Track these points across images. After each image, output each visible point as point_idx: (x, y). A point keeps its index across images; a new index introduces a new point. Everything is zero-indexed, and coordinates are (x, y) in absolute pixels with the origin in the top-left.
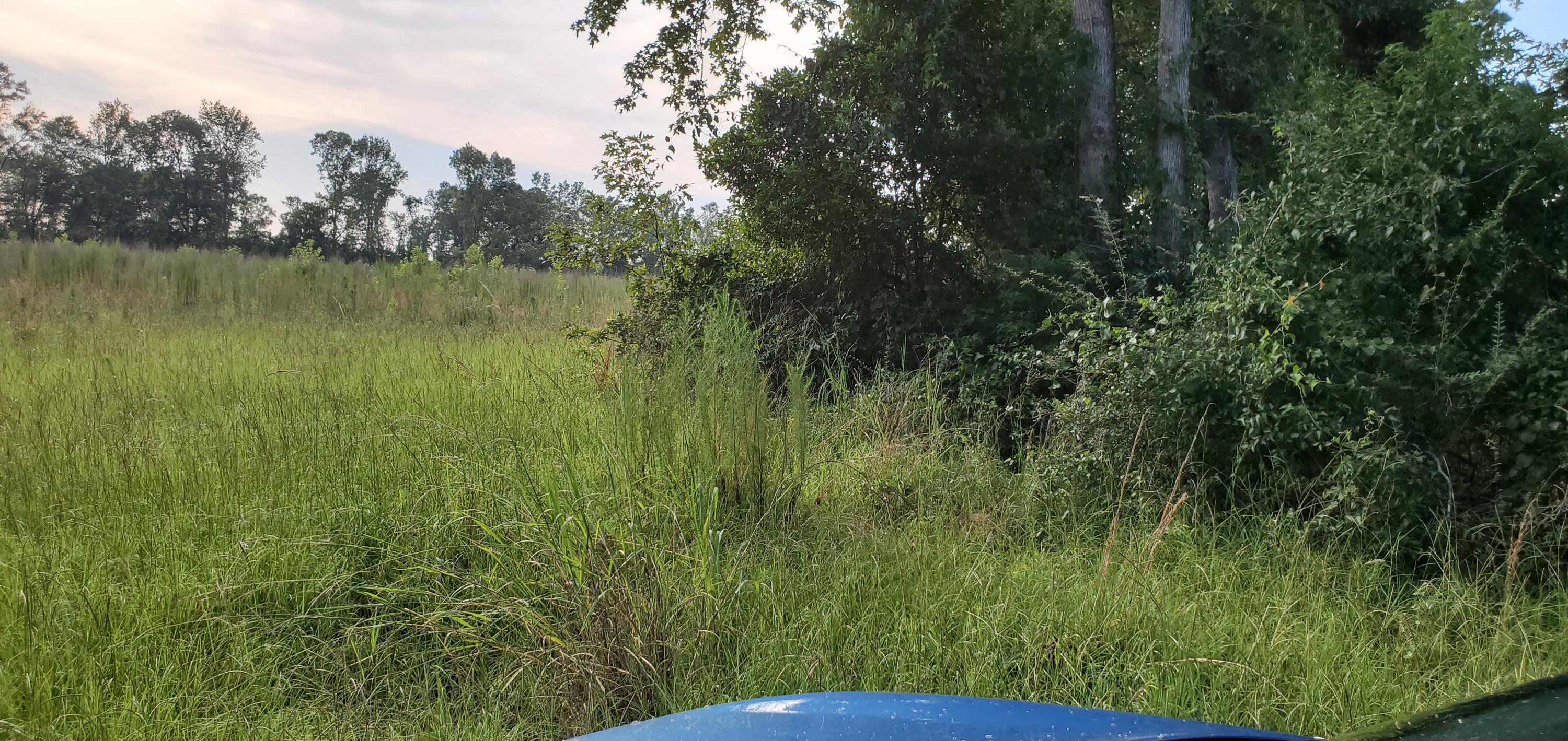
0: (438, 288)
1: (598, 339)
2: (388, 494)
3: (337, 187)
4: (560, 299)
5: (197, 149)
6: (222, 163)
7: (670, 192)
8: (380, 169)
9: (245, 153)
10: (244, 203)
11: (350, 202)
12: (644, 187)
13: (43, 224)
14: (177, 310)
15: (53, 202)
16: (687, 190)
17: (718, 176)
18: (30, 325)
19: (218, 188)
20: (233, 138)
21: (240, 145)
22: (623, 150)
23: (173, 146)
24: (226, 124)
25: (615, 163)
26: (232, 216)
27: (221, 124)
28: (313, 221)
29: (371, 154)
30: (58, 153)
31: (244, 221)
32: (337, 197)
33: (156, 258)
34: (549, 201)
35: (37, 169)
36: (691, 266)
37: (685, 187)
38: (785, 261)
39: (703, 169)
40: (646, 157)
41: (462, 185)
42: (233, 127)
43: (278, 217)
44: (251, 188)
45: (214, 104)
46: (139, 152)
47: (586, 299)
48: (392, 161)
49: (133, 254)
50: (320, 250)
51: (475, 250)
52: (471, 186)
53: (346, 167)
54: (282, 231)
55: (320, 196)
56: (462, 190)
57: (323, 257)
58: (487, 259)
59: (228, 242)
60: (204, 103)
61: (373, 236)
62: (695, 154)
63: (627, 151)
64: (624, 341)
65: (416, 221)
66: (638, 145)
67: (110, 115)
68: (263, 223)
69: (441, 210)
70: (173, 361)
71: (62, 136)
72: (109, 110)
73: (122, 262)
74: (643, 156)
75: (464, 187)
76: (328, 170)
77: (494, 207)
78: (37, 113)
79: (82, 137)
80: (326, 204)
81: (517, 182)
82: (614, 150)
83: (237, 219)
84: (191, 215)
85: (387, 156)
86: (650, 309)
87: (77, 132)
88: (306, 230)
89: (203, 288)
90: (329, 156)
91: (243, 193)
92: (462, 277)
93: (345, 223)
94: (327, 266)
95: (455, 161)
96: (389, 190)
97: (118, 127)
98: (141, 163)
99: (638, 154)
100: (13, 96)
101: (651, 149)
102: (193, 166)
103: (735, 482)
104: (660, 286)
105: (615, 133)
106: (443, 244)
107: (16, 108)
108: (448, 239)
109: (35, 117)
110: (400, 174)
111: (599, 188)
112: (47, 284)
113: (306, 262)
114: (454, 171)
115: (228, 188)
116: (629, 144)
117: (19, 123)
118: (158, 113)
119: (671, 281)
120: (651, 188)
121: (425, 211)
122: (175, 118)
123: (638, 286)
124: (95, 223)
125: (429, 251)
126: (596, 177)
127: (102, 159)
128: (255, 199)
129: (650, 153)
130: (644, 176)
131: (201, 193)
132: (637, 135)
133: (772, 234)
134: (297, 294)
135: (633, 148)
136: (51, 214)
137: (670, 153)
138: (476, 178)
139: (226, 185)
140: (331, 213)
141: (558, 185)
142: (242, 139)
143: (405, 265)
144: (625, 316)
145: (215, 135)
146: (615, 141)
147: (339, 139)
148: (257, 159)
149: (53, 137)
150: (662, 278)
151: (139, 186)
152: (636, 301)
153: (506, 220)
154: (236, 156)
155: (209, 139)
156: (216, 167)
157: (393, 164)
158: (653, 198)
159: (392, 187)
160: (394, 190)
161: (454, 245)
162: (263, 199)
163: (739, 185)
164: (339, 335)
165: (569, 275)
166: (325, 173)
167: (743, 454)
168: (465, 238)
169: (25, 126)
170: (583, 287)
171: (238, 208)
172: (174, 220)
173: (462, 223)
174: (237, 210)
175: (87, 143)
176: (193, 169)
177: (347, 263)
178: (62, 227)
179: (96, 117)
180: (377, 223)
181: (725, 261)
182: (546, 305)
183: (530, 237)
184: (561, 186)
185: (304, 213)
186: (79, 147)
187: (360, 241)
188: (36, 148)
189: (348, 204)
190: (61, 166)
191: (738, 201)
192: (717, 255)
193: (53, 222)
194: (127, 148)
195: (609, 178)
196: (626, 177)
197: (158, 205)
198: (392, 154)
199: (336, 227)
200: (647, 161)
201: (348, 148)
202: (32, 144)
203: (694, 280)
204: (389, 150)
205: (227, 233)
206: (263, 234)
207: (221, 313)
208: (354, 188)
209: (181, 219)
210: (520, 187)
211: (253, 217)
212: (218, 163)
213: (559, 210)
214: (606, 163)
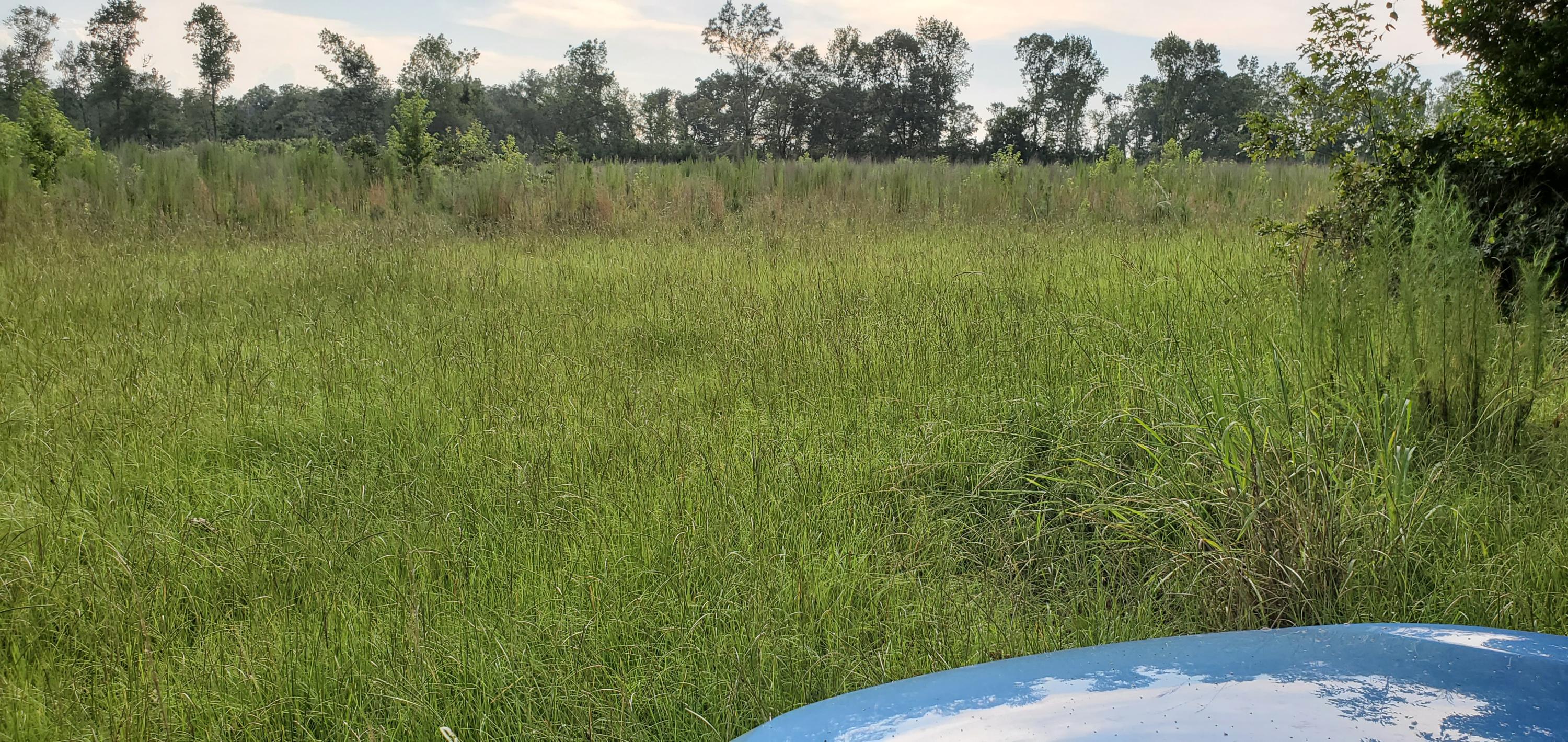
0: (1132, 185)
1: (1292, 236)
2: (1062, 389)
3: (1039, 90)
4: (1262, 191)
5: (913, 64)
6: (935, 76)
7: (1389, 66)
8: (1081, 68)
9: (955, 65)
10: (953, 113)
11: (1051, 104)
12: (1357, 62)
13: (791, 145)
14: (891, 217)
15: (799, 125)
16: (1412, 62)
17: (1452, 42)
18: (777, 235)
19: (931, 100)
20: (944, 51)
21: (951, 57)
22: (1334, 24)
23: (894, 63)
24: (939, 38)
25: (1324, 39)
26: (942, 126)
27: (934, 38)
28: (1016, 125)
29: (1072, 54)
30: (803, 80)
31: (953, 130)
32: (1039, 99)
33: (876, 170)
34: (1257, 86)
35: (789, 94)
36: (1410, 149)
37: (1410, 57)
38: (1538, 136)
39: (1433, 35)
40: (1361, 29)
41: (1164, 77)
42: (945, 40)
43: (984, 124)
44: (960, 98)
45: (929, 19)
46: (865, 72)
47: (1290, 191)
48: (1093, 59)
49: (856, 168)
50: (1019, 154)
51: (1172, 145)
52: (1173, 78)
53: (1048, 69)
54: (987, 138)
55: (1023, 100)
56: (1163, 82)
57: (1022, 161)
58: (1185, 153)
59: (939, 152)
60: (921, 19)
61: (1073, 138)
62: (1424, 18)
63: (1338, 25)
64: (1325, 235)
65: (1114, 119)
66: (1352, 16)
67: (843, 40)
68: (969, 130)
69: (1141, 105)
70: (882, 265)
71: (806, 64)
72: (842, 36)
73: (849, 175)
74: (1358, 28)
75: (1166, 79)
76: (1031, 73)
77: (1196, 98)
78: (787, 46)
79: (821, 63)
80: (1028, 107)
81: (1221, 69)
82: (1323, 25)
83: (946, 128)
84: (908, 128)
85: (1088, 54)
86: (1358, 200)
87: (817, 59)
88: (1008, 135)
89: (913, 196)
90: (1032, 60)
91: (952, 103)
92: (1157, 174)
93: (1045, 126)
94: (1025, 169)
95: (1157, 53)
96: (1089, 90)
97: (849, 51)
98: (867, 82)
99: (1351, 26)
100: (770, 32)
101: (1368, 19)
102: (909, 81)
103: (1443, 396)
104: (1371, 174)
105: (1325, 6)
106: (1141, 140)
107: (772, 42)
108: (1147, 135)
109: (786, 49)
110: (1101, 71)
111: (1305, 69)
112: (791, 198)
113: (1005, 166)
114: (1155, 63)
115: (940, 99)
116: (1342, 16)
117: (775, 56)
118: (882, 34)
119: (1384, 167)
120: (1366, 63)
121: (1124, 108)
122: (896, 37)
123: (1345, 175)
124: (830, 141)
125: (1127, 149)
126: (1302, 56)
127: (837, 82)
128: (964, 108)
129: (1367, 23)
130: (1358, 51)
131: (916, 106)
132: (1352, 5)
133: (1522, 105)
134: (996, 198)
135: (1346, 20)
136: (798, 136)
137: (1392, 21)
138: (1177, 69)
139: (937, 96)
140: (1032, 117)
141: (1266, 69)
142: (953, 51)
143: (1100, 164)
144: (1327, 209)
145: (929, 50)
146: (1324, 15)
147: (1042, 41)
148: (966, 68)
149: (799, 66)
150: (1373, 165)
151: (865, 104)
152: (1342, 191)
153: (1208, 111)
154: (947, 68)
155: (924, 53)
156: (930, 79)
157: (1093, 62)
158: (1368, 75)
159: (1092, 85)
160: (1094, 88)
161: (1152, 141)
162: (971, 108)
163: (1478, 51)
164: (1030, 237)
165: (1273, 167)
166: (1028, 77)
167: (1454, 362)
168: (1164, 131)
169: (779, 58)
170: (1288, 179)
171: (948, 118)
172: (893, 134)
173: (1162, 118)
174: (947, 119)
175: (825, 68)
176: (909, 84)
177: (1045, 165)
178: (805, 146)
179: (832, 43)
180: (1076, 123)
181: (1455, 141)
182: (1245, 199)
183: (1234, 127)
184: (1270, 69)
185: (1007, 118)
186: (819, 73)
187: (1060, 143)
188: (787, 77)
189: (1048, 106)
190: (805, 92)
191: (1478, 69)
192: (1446, 135)
193: (799, 143)
194: (856, 69)
195: (1316, 57)
196: (1336, 54)
197: (879, 121)
198: (1093, 51)
199: (1036, 130)
200: (1363, 32)
201: (1050, 50)
202: (784, 73)
203: (1414, 165)
204: (1091, 48)
205: (937, 142)
206: (969, 142)
207: (926, 219)
208: (1056, 89)
209: (899, 133)
210: (1225, 74)
211: (960, 126)
212: (931, 76)
213: (1267, 96)
214: (1313, 41)
